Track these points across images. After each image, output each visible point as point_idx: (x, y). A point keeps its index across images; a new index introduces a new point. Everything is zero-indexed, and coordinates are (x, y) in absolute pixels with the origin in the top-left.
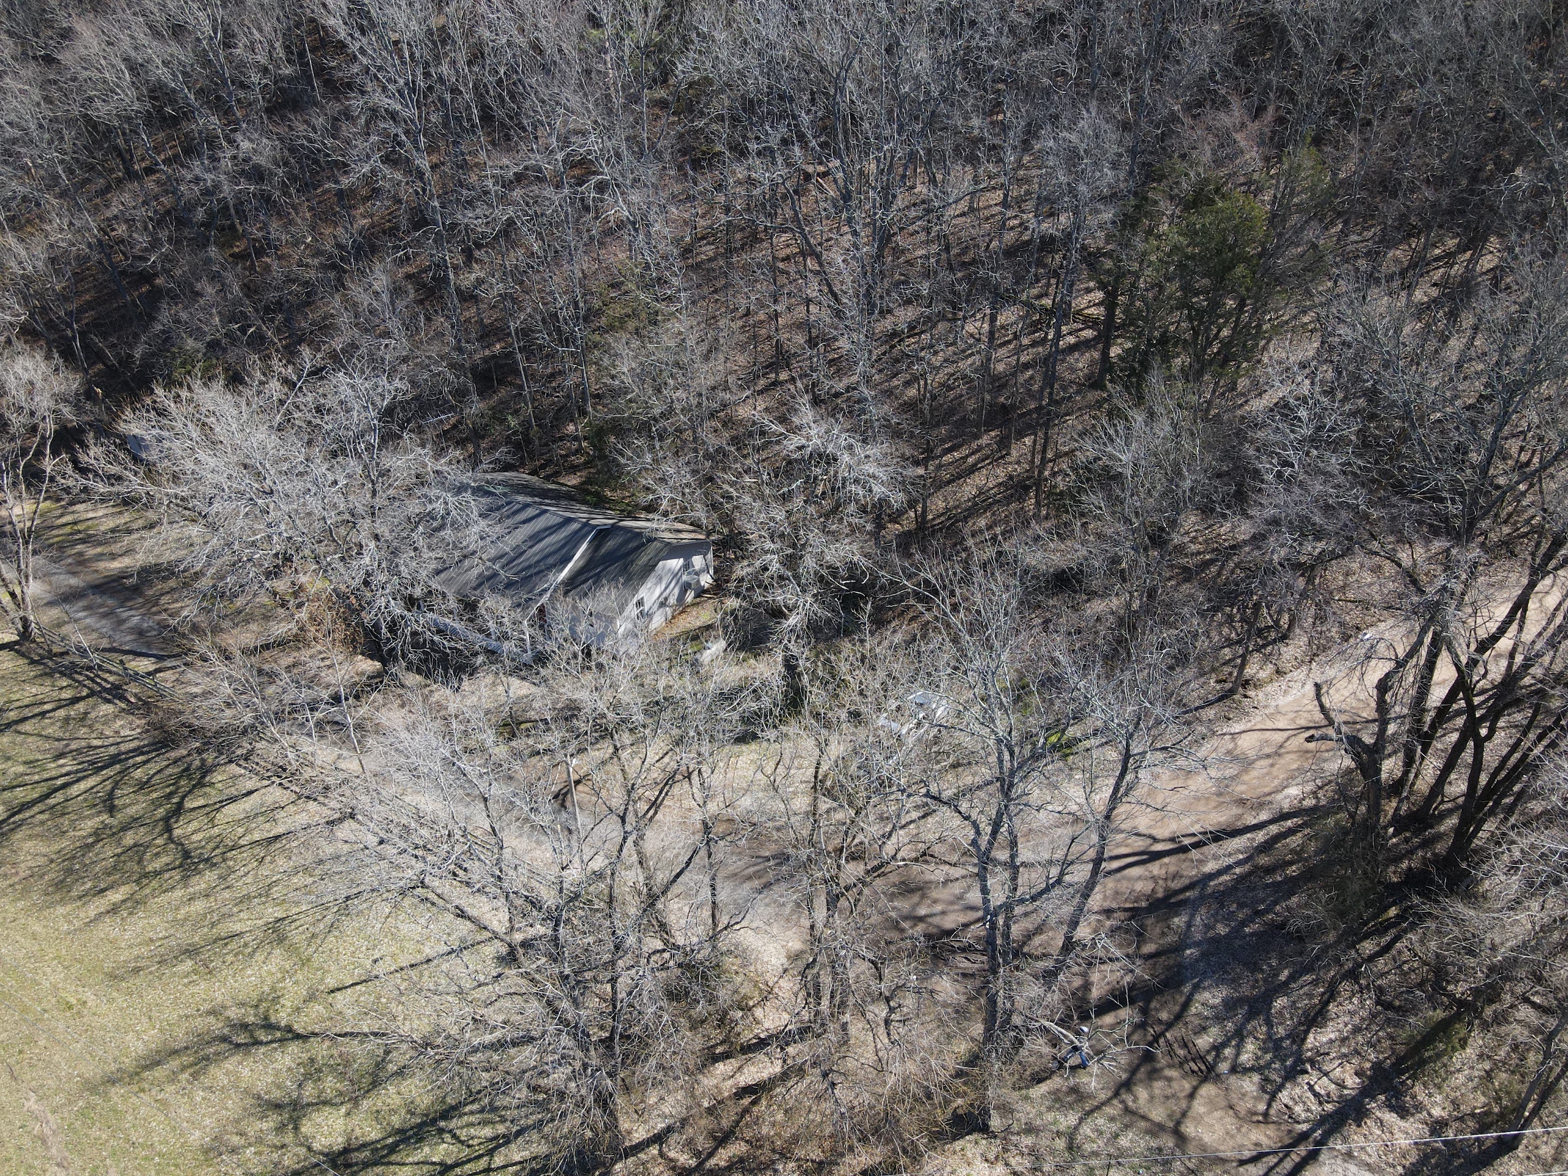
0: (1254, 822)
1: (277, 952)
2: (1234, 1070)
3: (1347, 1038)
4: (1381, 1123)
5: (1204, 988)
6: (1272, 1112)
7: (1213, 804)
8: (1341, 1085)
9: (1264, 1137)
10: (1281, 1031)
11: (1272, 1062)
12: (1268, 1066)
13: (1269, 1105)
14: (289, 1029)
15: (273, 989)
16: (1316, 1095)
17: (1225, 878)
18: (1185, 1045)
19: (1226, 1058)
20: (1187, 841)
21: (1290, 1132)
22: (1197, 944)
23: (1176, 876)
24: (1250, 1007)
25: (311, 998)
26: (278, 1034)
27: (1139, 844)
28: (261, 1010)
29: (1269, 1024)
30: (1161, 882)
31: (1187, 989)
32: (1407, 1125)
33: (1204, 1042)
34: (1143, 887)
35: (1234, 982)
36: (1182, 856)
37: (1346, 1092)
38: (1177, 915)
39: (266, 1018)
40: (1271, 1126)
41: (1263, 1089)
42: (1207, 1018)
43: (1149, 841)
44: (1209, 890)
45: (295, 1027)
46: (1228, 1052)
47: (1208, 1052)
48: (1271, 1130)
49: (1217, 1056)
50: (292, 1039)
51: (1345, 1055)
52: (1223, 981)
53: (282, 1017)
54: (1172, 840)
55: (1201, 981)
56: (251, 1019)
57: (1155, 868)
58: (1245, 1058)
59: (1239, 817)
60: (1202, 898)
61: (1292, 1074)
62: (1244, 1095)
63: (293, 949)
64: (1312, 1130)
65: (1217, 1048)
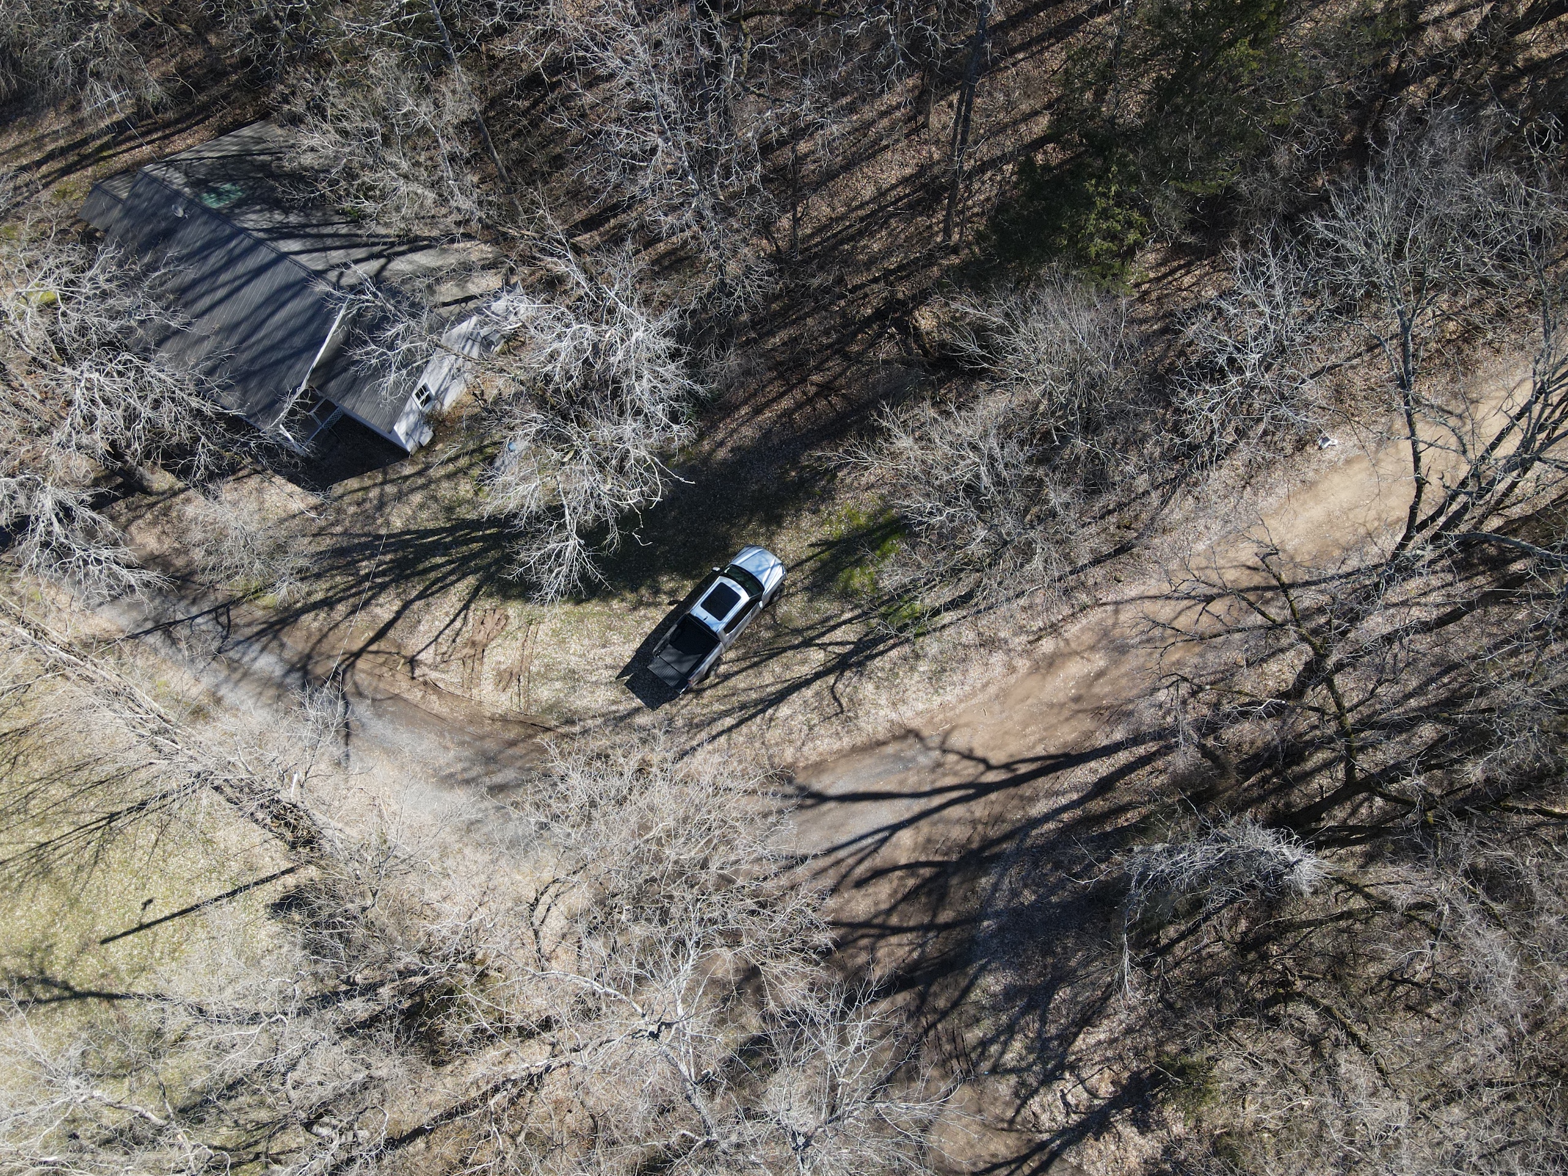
0: (1105, 743)
1: (44, 887)
2: (994, 1071)
3: (1116, 1040)
4: (1119, 1137)
5: (990, 971)
6: (1019, 1119)
7: (1066, 713)
8: (1093, 1094)
9: (1002, 1146)
10: (1052, 1030)
11: (1034, 1063)
12: (1029, 1068)
13: (1018, 1112)
14: (66, 986)
15: (46, 937)
16: (1066, 1104)
17: (1051, 825)
18: (953, 1040)
19: (990, 1056)
20: (1023, 769)
21: (1030, 1141)
22: (997, 914)
23: (998, 819)
24: (1031, 999)
25: (83, 949)
26: (56, 992)
27: (969, 771)
28: (36, 962)
29: (1043, 1021)
30: (980, 827)
31: (971, 971)
32: (1142, 1142)
33: (973, 1035)
34: (959, 833)
35: (1021, 968)
36: (1012, 791)
37: (1096, 1102)
38: (986, 873)
39: (42, 972)
40: (1014, 1135)
41: (1016, 1094)
42: (984, 1008)
43: (981, 767)
44: (1029, 842)
45: (72, 983)
46: (994, 1049)
47: (974, 1048)
48: (1011, 1140)
49: (983, 1053)
50: (70, 998)
51: (1108, 1059)
52: (1009, 965)
53: (57, 971)
54: (1007, 766)
55: (989, 962)
56: (27, 972)
57: (979, 809)
58: (1010, 1058)
59: (1089, 735)
60: (1019, 852)
61: (1049, 1079)
62: (996, 1099)
63: (59, 885)
64: (1052, 1140)
65: (984, 1044)
